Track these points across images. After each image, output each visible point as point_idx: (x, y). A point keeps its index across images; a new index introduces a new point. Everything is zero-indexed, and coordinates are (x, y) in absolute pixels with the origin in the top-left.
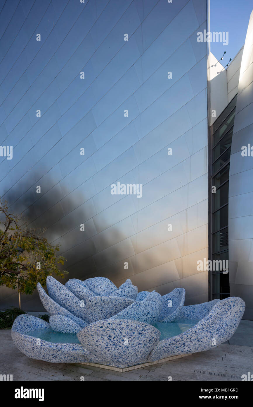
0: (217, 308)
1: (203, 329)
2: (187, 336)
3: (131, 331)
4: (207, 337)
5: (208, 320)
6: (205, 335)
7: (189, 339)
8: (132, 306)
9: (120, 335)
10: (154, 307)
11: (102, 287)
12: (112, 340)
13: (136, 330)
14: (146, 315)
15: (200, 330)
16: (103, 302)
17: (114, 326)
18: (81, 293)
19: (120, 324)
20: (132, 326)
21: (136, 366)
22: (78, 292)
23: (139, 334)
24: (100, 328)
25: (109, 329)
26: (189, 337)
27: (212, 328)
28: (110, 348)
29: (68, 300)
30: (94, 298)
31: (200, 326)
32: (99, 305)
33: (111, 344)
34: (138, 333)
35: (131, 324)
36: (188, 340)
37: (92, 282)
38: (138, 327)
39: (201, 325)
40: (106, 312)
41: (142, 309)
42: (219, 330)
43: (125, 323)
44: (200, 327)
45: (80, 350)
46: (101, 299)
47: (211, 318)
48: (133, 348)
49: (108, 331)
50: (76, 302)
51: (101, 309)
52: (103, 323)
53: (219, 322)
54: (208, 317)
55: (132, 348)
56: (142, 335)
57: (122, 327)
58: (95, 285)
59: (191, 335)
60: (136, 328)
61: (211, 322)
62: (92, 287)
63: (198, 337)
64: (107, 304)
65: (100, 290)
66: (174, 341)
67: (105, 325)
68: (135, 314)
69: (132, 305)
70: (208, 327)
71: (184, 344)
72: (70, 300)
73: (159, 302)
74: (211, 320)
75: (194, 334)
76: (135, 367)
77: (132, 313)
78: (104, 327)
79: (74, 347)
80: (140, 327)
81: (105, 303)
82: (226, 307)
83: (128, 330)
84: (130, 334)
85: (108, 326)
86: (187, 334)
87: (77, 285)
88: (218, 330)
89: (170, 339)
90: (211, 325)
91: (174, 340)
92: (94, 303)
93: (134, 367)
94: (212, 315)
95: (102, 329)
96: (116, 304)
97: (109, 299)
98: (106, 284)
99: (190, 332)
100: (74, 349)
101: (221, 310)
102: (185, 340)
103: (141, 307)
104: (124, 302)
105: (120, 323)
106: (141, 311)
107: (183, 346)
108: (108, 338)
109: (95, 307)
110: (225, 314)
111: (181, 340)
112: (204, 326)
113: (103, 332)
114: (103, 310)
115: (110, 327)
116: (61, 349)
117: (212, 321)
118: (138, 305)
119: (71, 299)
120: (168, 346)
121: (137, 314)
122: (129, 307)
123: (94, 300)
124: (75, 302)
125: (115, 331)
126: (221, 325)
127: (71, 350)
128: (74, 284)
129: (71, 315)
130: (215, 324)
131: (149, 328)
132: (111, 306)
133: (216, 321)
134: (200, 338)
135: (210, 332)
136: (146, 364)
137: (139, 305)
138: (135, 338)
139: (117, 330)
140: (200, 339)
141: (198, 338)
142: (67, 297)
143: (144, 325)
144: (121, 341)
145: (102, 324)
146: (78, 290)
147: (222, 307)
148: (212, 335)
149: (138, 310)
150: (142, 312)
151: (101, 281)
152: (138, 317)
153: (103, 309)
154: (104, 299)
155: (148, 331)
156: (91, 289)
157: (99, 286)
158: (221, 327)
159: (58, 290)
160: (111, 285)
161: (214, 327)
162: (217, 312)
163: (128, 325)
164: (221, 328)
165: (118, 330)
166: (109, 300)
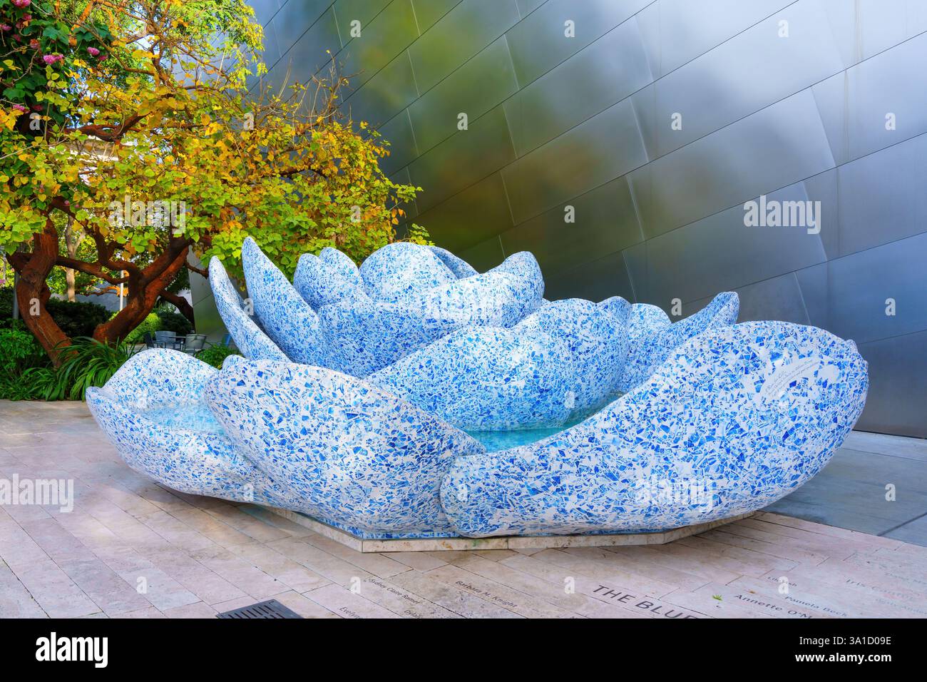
0: (682, 359)
1: (623, 431)
2: (562, 453)
3: (320, 403)
4: (644, 465)
5: (642, 401)
6: (634, 456)
7: (572, 466)
8: (450, 341)
9: (292, 413)
10: (545, 353)
11: (405, 277)
12: (276, 427)
13: (336, 400)
14: (505, 377)
15: (610, 436)
16: (360, 322)
17: (273, 383)
18: (326, 292)
19: (287, 379)
20: (321, 387)
21: (412, 542)
22: (319, 291)
23: (348, 415)
24: (238, 385)
25: (263, 392)
26: (568, 456)
27: (663, 433)
28: (276, 453)
29: (285, 314)
30: (334, 308)
31: (609, 418)
32: (350, 331)
33: (277, 440)
34: (343, 411)
35: (317, 380)
36: (566, 467)
37: (377, 259)
38: (338, 392)
39: (614, 416)
40: (374, 358)
41: (488, 354)
42: (696, 444)
43: (300, 374)
44: (607, 425)
45: (226, 456)
46: (353, 313)
47: (655, 395)
48: (340, 460)
49: (260, 396)
50: (305, 320)
51: (357, 347)
52: (244, 372)
53: (697, 413)
54: (645, 390)
55: (338, 462)
56: (356, 421)
57: (295, 387)
58: (385, 270)
59: (576, 451)
60: (334, 395)
61: (654, 408)
62: (375, 274)
63: (607, 461)
64: (371, 330)
65: (396, 288)
66: (511, 464)
67: (250, 378)
68: (461, 370)
69: (448, 337)
70: (644, 426)
71: (557, 480)
72: (287, 314)
73: (591, 338)
74: (653, 400)
75: (587, 449)
76: (408, 545)
77: (448, 367)
78: (248, 384)
79: (212, 446)
80: (345, 391)
81: (366, 326)
82: (732, 359)
83: (311, 400)
84: (320, 413)
85: (257, 382)
86: (560, 443)
87: (318, 268)
88: (691, 445)
89: (495, 455)
90: (655, 422)
91: (512, 461)
92: (334, 324)
93: (406, 541)
94: (661, 382)
95: (241, 390)
96: (400, 330)
97: (377, 314)
98: (418, 267)
99: (569, 437)
100: (211, 450)
101: (704, 369)
102: (555, 466)
103: (484, 347)
104: (431, 326)
105: (289, 376)
106: (484, 360)
107: (558, 490)
108: (266, 421)
109: (341, 339)
110: (729, 386)
111: (537, 462)
112: (626, 424)
113: (248, 397)
114: (365, 351)
115: (263, 386)
116: (176, 444)
117: (661, 407)
118: (470, 340)
119: (290, 310)
120: (493, 479)
121: (468, 371)
122: (436, 342)
123: (332, 313)
124: (302, 319)
125: (277, 398)
126: (707, 426)
127: (203, 453)
128: (309, 265)
129: (283, 359)
130: (676, 420)
131: (377, 401)
132: (388, 338)
133: (680, 409)
134: (614, 464)
135: (657, 449)
136: (456, 541)
137: (477, 339)
138: (336, 426)
139: (283, 396)
140: (617, 470)
141: (605, 465)
142: (280, 302)
143: (360, 389)
144: (299, 434)
145: (241, 373)
146: (318, 284)
147: (708, 356)
148: (666, 459)
149: (471, 358)
150: (485, 366)
151: (402, 256)
152: (474, 383)
153: (364, 345)
154: (360, 312)
155: (377, 410)
156: (371, 281)
157: (395, 272)
158: (708, 433)
159: (262, 282)
160: (433, 271)
161: (672, 429)
162: (680, 374)
163: (309, 383)
164: (709, 438)
165: (286, 398)
166: (376, 317)
